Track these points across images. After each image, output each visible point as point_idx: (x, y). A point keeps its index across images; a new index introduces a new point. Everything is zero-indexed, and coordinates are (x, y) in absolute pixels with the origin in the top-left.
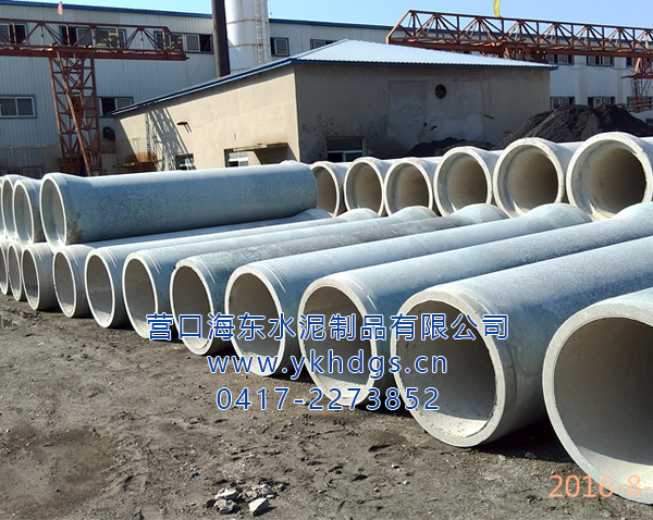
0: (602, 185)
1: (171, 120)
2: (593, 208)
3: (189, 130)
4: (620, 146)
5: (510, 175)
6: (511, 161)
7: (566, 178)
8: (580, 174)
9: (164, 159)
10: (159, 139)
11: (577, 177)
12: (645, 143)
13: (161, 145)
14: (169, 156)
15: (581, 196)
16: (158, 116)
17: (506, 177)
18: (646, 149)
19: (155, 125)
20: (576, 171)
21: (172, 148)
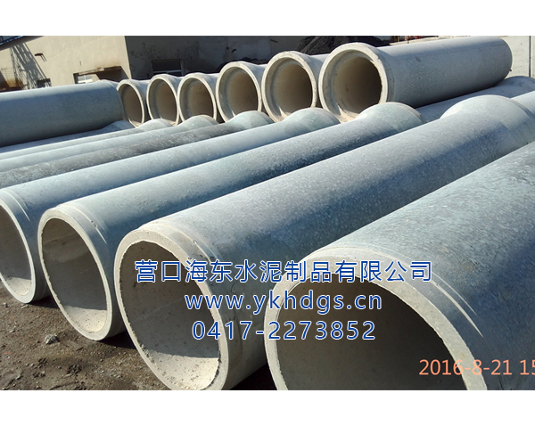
0: (347, 90)
1: (30, 53)
2: (341, 110)
3: (44, 59)
4: (360, 55)
5: (275, 84)
6: (275, 72)
7: (318, 84)
8: (330, 81)
9: (28, 84)
10: (23, 68)
11: (327, 84)
12: (380, 51)
13: (25, 73)
14: (32, 81)
15: (331, 100)
16: (19, 50)
17: (272, 87)
18: (381, 56)
19: (18, 57)
20: (326, 79)
21: (33, 75)
